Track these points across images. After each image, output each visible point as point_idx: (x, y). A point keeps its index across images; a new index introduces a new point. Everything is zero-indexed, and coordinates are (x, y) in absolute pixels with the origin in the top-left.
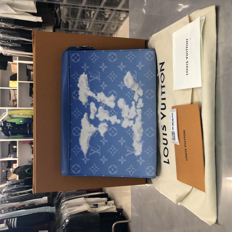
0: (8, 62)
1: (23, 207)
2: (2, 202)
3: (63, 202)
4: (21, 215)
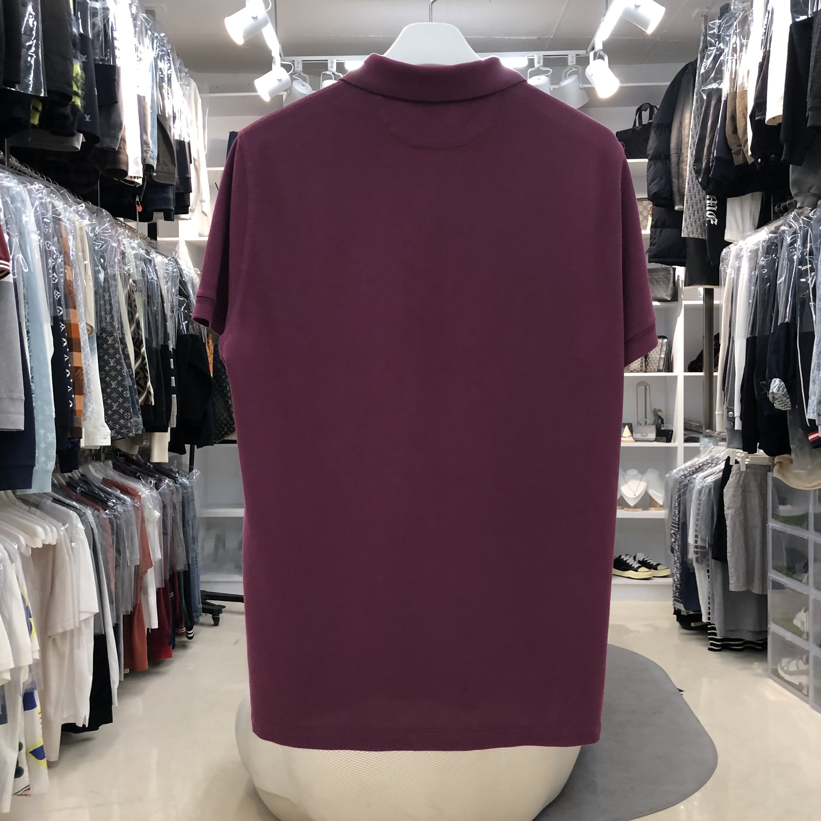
1: (65, 344)
2: (103, 253)
3: (82, 516)
4: (28, 340)
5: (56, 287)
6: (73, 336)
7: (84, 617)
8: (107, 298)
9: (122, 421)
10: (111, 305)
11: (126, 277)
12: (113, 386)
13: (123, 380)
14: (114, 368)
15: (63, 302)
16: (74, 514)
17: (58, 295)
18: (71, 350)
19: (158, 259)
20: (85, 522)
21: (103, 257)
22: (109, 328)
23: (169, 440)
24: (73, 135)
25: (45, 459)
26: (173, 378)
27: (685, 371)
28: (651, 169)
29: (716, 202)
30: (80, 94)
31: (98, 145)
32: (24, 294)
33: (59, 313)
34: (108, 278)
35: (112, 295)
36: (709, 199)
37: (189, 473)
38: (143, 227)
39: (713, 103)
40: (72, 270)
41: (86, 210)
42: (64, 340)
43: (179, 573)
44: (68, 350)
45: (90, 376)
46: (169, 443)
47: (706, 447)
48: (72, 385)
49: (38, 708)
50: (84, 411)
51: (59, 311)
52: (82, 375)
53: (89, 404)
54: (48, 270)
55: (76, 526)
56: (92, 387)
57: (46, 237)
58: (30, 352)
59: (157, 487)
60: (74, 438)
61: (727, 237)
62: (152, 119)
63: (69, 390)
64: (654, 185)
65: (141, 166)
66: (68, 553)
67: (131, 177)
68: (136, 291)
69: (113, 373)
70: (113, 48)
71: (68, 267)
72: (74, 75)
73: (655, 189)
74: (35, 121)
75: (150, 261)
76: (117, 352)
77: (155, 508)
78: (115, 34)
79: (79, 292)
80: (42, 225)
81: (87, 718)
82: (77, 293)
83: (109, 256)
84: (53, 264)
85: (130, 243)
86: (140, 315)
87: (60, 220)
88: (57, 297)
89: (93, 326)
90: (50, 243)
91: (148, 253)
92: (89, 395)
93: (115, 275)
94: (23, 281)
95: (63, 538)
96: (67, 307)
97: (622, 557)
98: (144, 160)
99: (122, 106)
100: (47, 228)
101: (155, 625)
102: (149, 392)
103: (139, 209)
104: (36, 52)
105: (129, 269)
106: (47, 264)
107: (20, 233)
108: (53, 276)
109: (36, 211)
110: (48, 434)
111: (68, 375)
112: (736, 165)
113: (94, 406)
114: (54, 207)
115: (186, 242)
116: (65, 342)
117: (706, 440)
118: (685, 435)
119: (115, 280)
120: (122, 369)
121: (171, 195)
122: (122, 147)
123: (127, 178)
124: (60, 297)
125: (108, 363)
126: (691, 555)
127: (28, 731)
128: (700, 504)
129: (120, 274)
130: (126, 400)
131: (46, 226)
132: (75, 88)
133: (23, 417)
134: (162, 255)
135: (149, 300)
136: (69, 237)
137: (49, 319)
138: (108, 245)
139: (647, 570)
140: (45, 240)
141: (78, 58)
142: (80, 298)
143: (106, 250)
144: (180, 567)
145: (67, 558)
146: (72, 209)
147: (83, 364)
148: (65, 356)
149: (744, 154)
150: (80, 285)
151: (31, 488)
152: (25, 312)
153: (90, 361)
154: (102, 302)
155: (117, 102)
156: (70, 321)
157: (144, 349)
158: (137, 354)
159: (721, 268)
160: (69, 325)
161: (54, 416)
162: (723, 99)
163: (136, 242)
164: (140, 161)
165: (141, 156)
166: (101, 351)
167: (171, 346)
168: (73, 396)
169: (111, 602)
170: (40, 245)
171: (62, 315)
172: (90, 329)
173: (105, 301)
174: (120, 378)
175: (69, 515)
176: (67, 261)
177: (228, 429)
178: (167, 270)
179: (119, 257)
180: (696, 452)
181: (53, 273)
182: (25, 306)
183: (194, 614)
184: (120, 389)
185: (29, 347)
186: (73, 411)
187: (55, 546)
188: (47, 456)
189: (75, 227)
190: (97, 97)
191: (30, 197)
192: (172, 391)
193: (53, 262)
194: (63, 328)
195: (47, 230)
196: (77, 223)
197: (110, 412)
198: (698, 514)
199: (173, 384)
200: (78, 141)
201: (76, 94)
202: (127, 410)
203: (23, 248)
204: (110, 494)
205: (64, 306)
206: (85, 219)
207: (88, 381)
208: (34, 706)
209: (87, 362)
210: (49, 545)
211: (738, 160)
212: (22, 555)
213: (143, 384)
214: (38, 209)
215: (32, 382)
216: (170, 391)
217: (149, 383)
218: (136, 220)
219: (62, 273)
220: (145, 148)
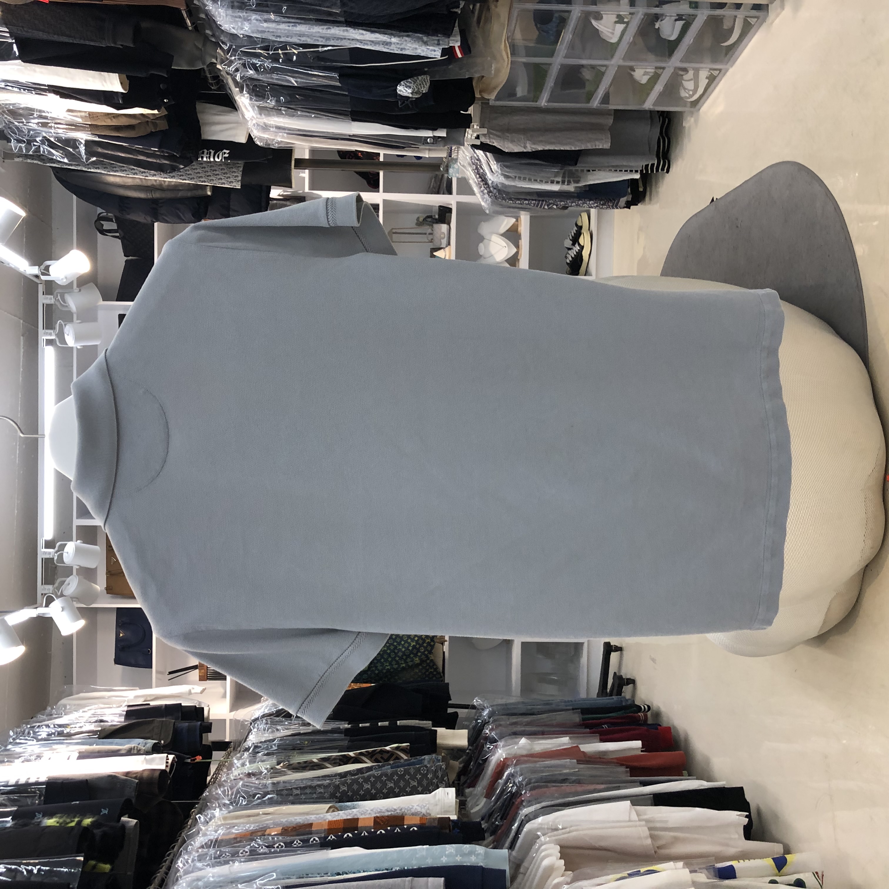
1: (350, 835)
2: (250, 795)
3: (529, 818)
4: (347, 874)
5: (289, 844)
6: (342, 826)
7: (634, 817)
8: (298, 792)
9: (430, 776)
10: (305, 788)
11: (274, 772)
12: (392, 785)
13: (386, 775)
14: (373, 785)
15: (305, 837)
16: (528, 827)
17: (297, 842)
18: (356, 828)
19: (253, 739)
20: (535, 815)
21: (254, 796)
22: (331, 789)
23: (444, 729)
24: (123, 827)
25: (473, 856)
26: (380, 724)
27: (378, 192)
28: (166, 218)
29: (206, 151)
30: (79, 819)
31: (134, 801)
32: (297, 878)
33: (317, 841)
34: (277, 790)
35: (295, 786)
36: (202, 158)
37: (478, 709)
38: (218, 755)
39: (100, 150)
40: (269, 828)
41: (204, 813)
42: (346, 836)
43: (584, 720)
44: (356, 832)
45: (384, 810)
46: (448, 728)
47: (458, 171)
48: (394, 828)
49: (734, 863)
50: (421, 815)
51: (314, 842)
52: (383, 817)
53: (413, 811)
54: (271, 853)
55: (541, 824)
56: (395, 807)
57: (235, 855)
58: (360, 872)
59: (494, 741)
60: (450, 826)
61: (243, 140)
62: (103, 744)
63: (399, 831)
64: (183, 214)
65: (155, 755)
66: (569, 833)
67: (167, 766)
68: (288, 761)
69: (379, 785)
70: (27, 785)
71: (266, 833)
72: (58, 825)
73: (189, 215)
74: (107, 867)
75: (256, 747)
76: (356, 781)
77: (517, 743)
78: (12, 782)
79: (293, 820)
80: (222, 859)
81: (739, 813)
82: (295, 823)
83: (253, 789)
84: (264, 847)
85: (238, 767)
86: (315, 758)
87: (216, 841)
88: (299, 844)
89: (329, 805)
90: (241, 851)
91: (247, 749)
92: (403, 810)
93: (273, 784)
94: (283, 879)
95: (554, 838)
96: (311, 833)
97: (568, 261)
98: (147, 753)
99: (90, 775)
100: (226, 855)
101: (638, 744)
102: (397, 748)
103: (199, 759)
104: (35, 865)
105: (266, 769)
106: (265, 854)
107: (232, 882)
108: (278, 847)
109: (207, 866)
110: (447, 852)
111: (383, 832)
112: (167, 128)
113: (415, 805)
114: (202, 847)
115: (231, 711)
116: (348, 835)
117: (451, 171)
118: (443, 194)
119: (278, 783)
120: (374, 776)
121: (185, 725)
122: (135, 775)
123: (168, 770)
124: (300, 840)
125: (368, 791)
126: (571, 188)
127: (758, 874)
128: (520, 178)
129: (271, 778)
130: (407, 772)
131: (224, 855)
132: (73, 824)
133: (431, 879)
134: (248, 734)
135: (299, 748)
136: (234, 831)
137: (325, 851)
138: (242, 790)
139: (582, 236)
140: (238, 856)
141: (40, 822)
142: (300, 820)
143: (246, 792)
144: (577, 718)
145: (574, 834)
146: (203, 828)
147: (370, 816)
148: (363, 834)
149: (157, 119)
150: (286, 820)
151: (504, 871)
152: (316, 877)
153: (367, 809)
154: (303, 797)
155: (87, 780)
156: (325, 829)
157: (351, 754)
158: (356, 760)
159: (276, 146)
160: (330, 831)
161: (428, 846)
162: (97, 139)
163: (236, 761)
164: (148, 757)
165: (144, 756)
166: (355, 797)
167: (347, 726)
168: (405, 827)
169: (618, 788)
170: (243, 862)
171: (318, 838)
172: (331, 810)
173: (301, 794)
174: (384, 778)
175: (529, 832)
176: (261, 832)
177: (431, 668)
178: (264, 730)
179: (253, 779)
180: (463, 182)
181: (274, 847)
182: (310, 877)
183: (624, 704)
184: (396, 778)
185: (354, 873)
186: (421, 827)
187: (561, 847)
188: (471, 853)
189: (222, 825)
190: (81, 802)
191: (192, 872)
192: (393, 724)
193: (262, 848)
194: (333, 837)
195: (227, 854)
196: (220, 823)
197: (420, 789)
198: (530, 180)
199: (386, 723)
200: (128, 822)
201: (79, 823)
202: (418, 771)
203: (248, 879)
204: (503, 791)
205: (310, 836)
206: (213, 814)
207: (388, 811)
208: (732, 867)
209: (368, 812)
210: (560, 852)
211: (163, 125)
212: (573, 881)
213: (389, 755)
214: (206, 864)
215: (392, 869)
216: (393, 727)
217: (388, 748)
218: (210, 762)
219: (273, 839)
220: (135, 752)
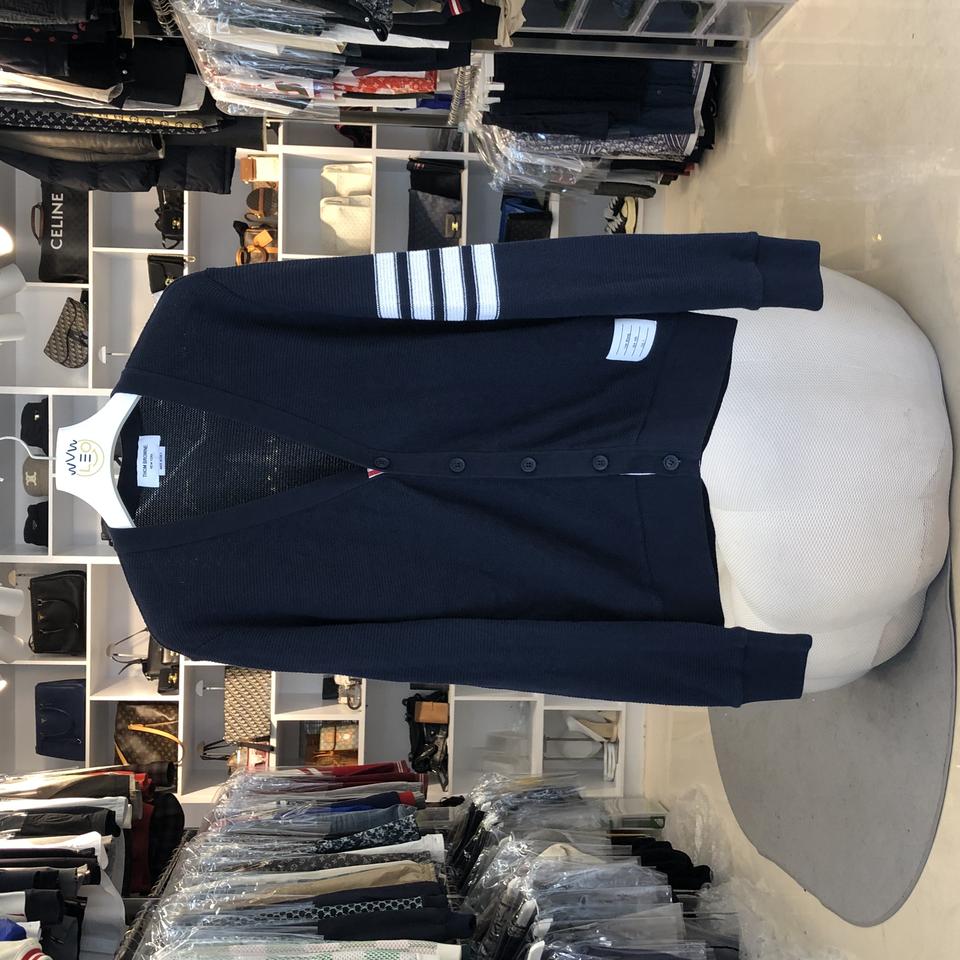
0: (238, 149)
117: (460, 126)
118: (452, 149)
139: (625, 205)
